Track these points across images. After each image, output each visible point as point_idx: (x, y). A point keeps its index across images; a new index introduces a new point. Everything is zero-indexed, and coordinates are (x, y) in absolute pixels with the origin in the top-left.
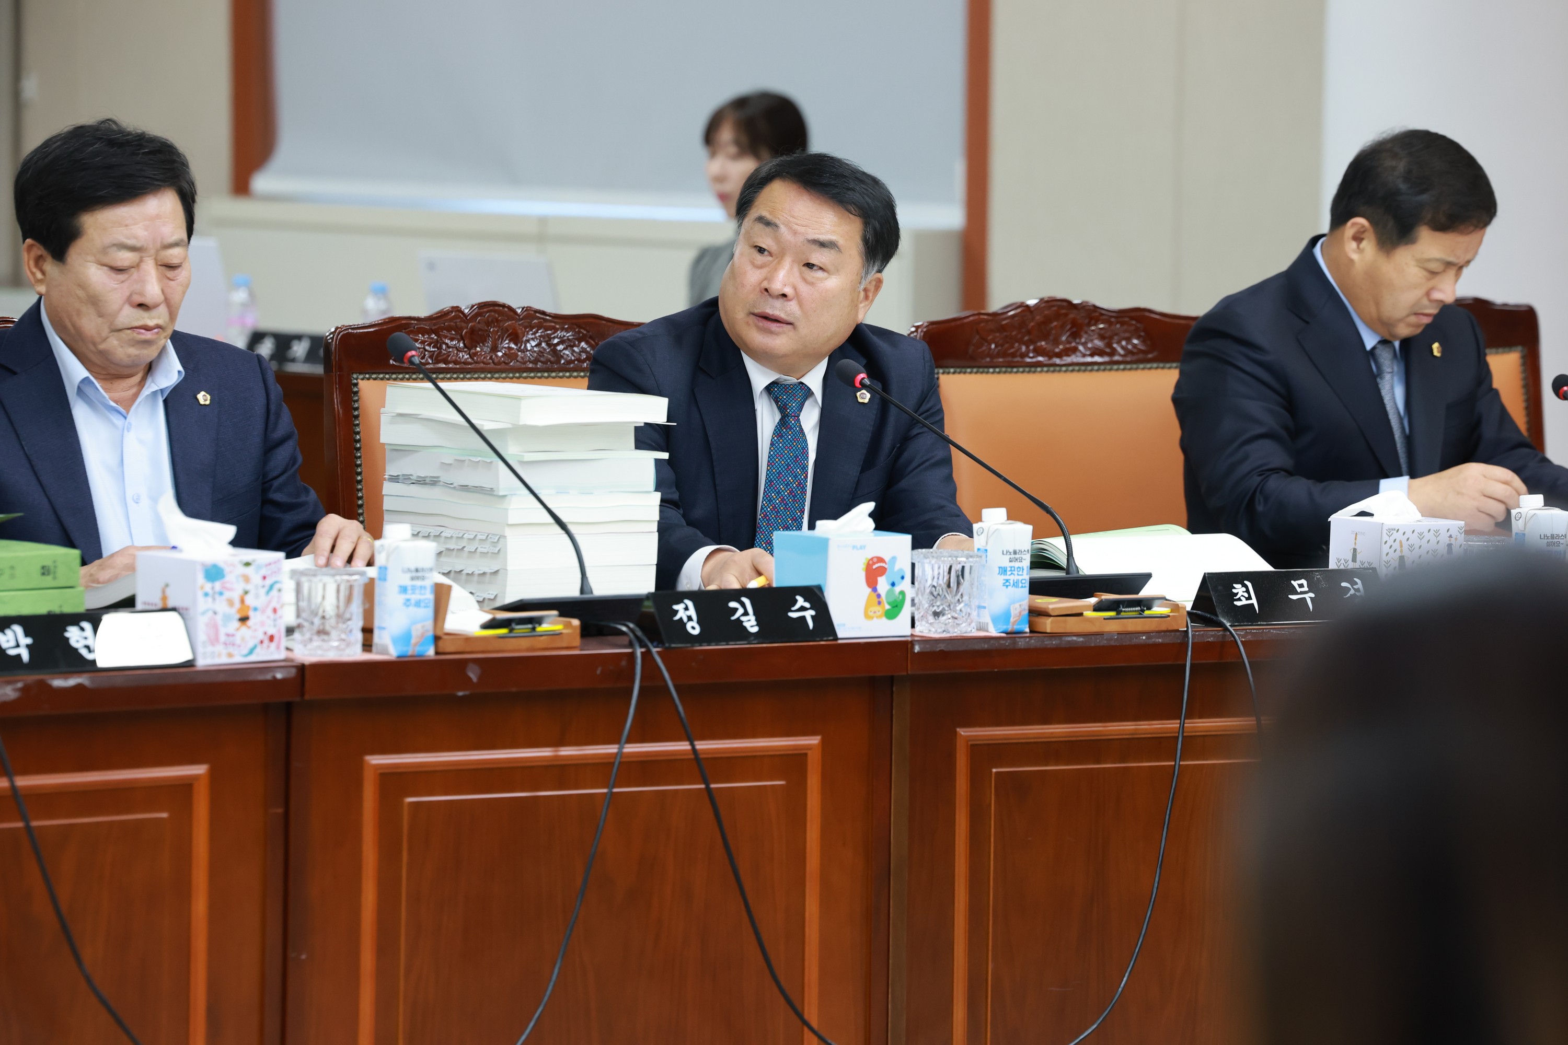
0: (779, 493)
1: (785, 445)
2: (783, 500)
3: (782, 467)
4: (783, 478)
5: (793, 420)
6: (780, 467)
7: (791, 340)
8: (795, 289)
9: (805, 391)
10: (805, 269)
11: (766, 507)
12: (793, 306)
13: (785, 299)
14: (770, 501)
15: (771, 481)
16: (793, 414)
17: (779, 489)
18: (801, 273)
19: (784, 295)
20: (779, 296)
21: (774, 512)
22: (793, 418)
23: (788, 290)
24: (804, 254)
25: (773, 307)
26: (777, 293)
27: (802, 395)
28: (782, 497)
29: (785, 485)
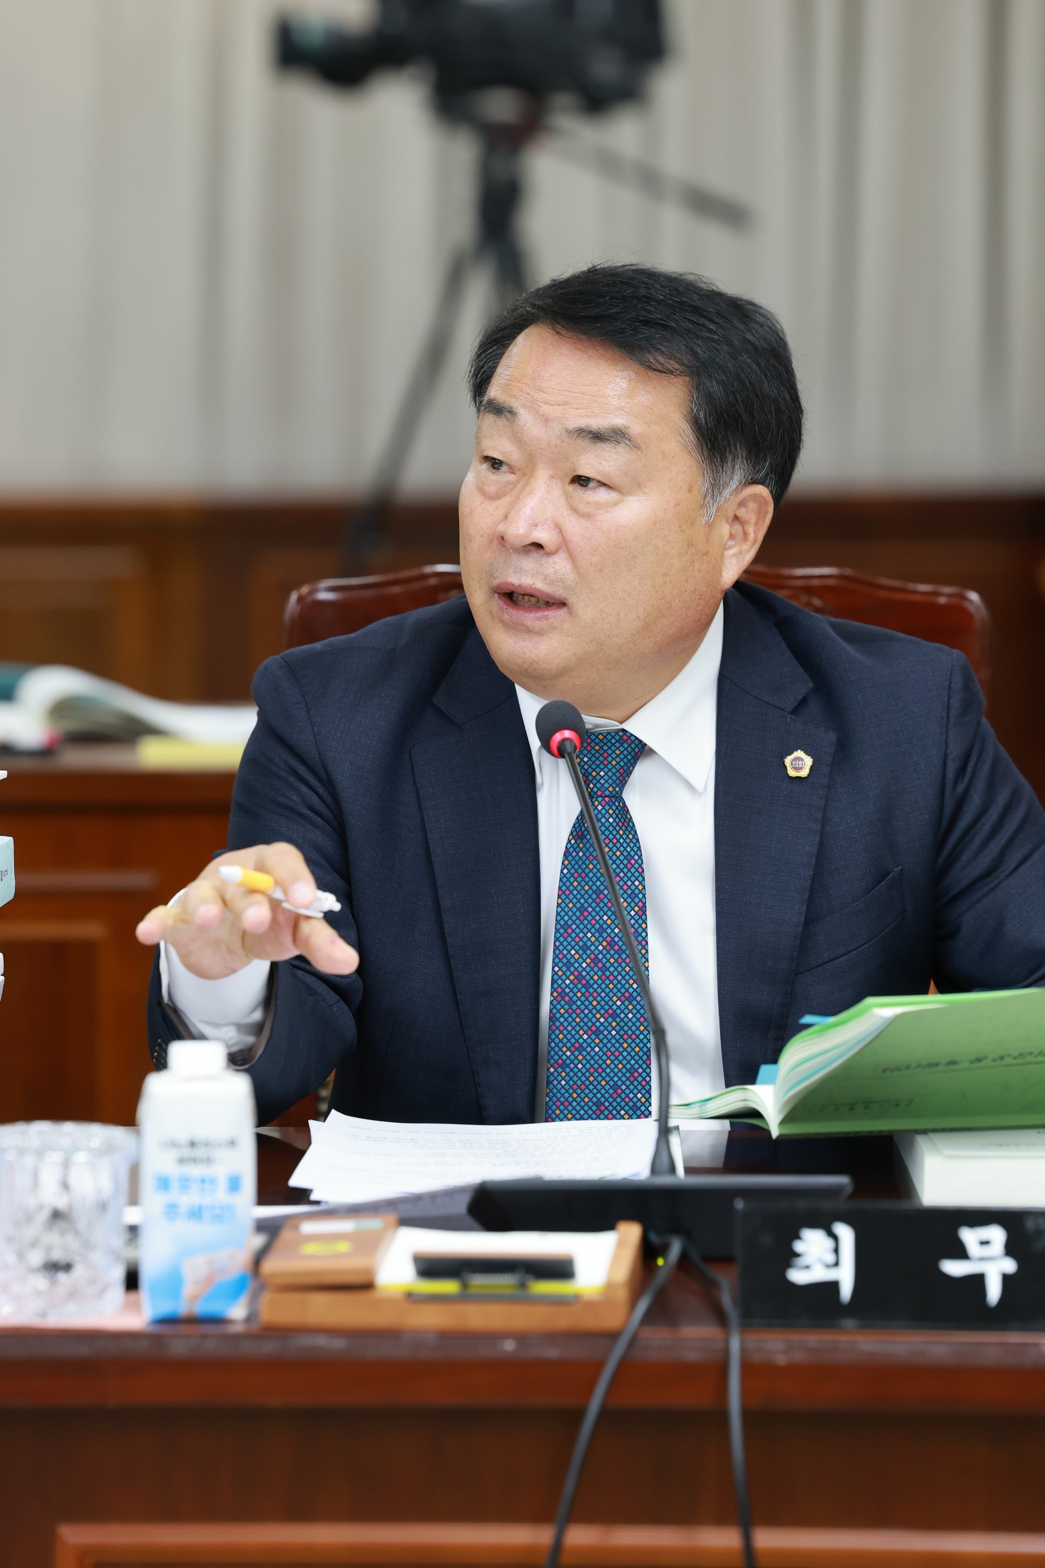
0: (585, 948)
1: (588, 854)
2: (595, 961)
3: (586, 896)
4: (590, 918)
5: (600, 803)
6: (582, 897)
7: (570, 639)
8: (560, 529)
9: (629, 745)
10: (577, 491)
11: (560, 978)
12: (559, 565)
13: (542, 552)
14: (568, 965)
15: (566, 927)
16: (599, 793)
17: (585, 939)
18: (568, 498)
19: (538, 546)
20: (530, 548)
21: (579, 986)
22: (600, 799)
23: (543, 535)
24: (567, 458)
25: (519, 571)
26: (519, 543)
27: (622, 753)
28: (593, 956)
29: (597, 931)
